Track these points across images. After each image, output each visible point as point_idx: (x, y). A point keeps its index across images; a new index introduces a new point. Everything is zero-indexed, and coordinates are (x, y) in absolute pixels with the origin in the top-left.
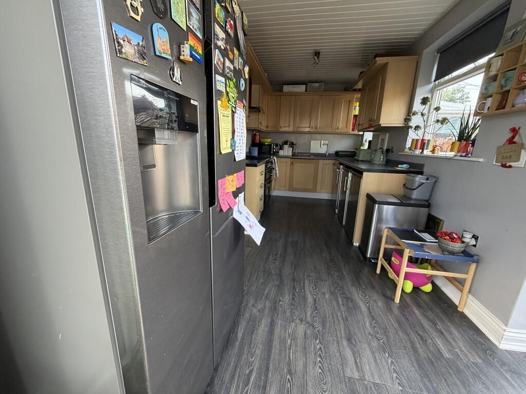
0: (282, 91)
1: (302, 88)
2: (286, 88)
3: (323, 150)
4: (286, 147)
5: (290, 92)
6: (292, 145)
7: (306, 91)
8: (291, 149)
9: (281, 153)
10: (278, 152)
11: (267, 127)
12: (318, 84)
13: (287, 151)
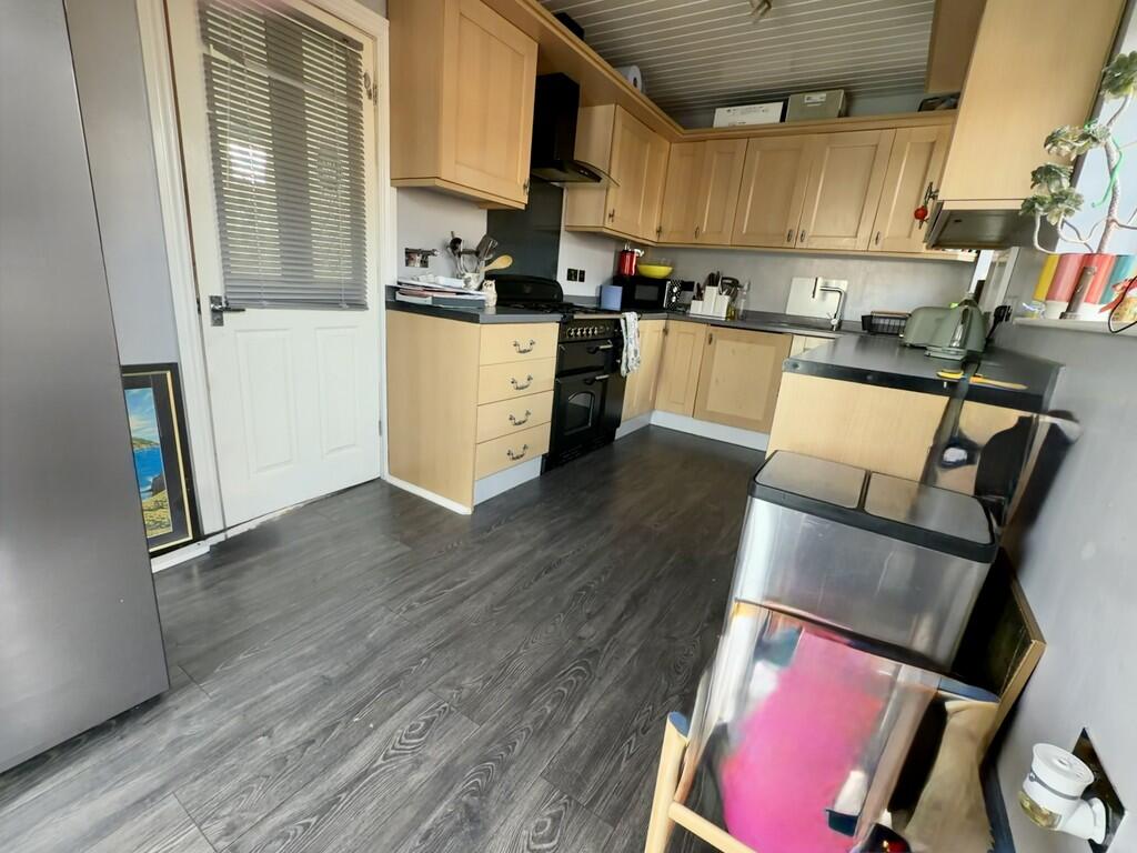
0: (712, 126)
1: (770, 113)
2: (724, 117)
3: (825, 308)
4: (711, 292)
5: (734, 126)
6: (732, 287)
7: (783, 118)
8: (727, 298)
9: (697, 308)
10: (688, 306)
11: (659, 231)
12: (824, 95)
13: (714, 303)
